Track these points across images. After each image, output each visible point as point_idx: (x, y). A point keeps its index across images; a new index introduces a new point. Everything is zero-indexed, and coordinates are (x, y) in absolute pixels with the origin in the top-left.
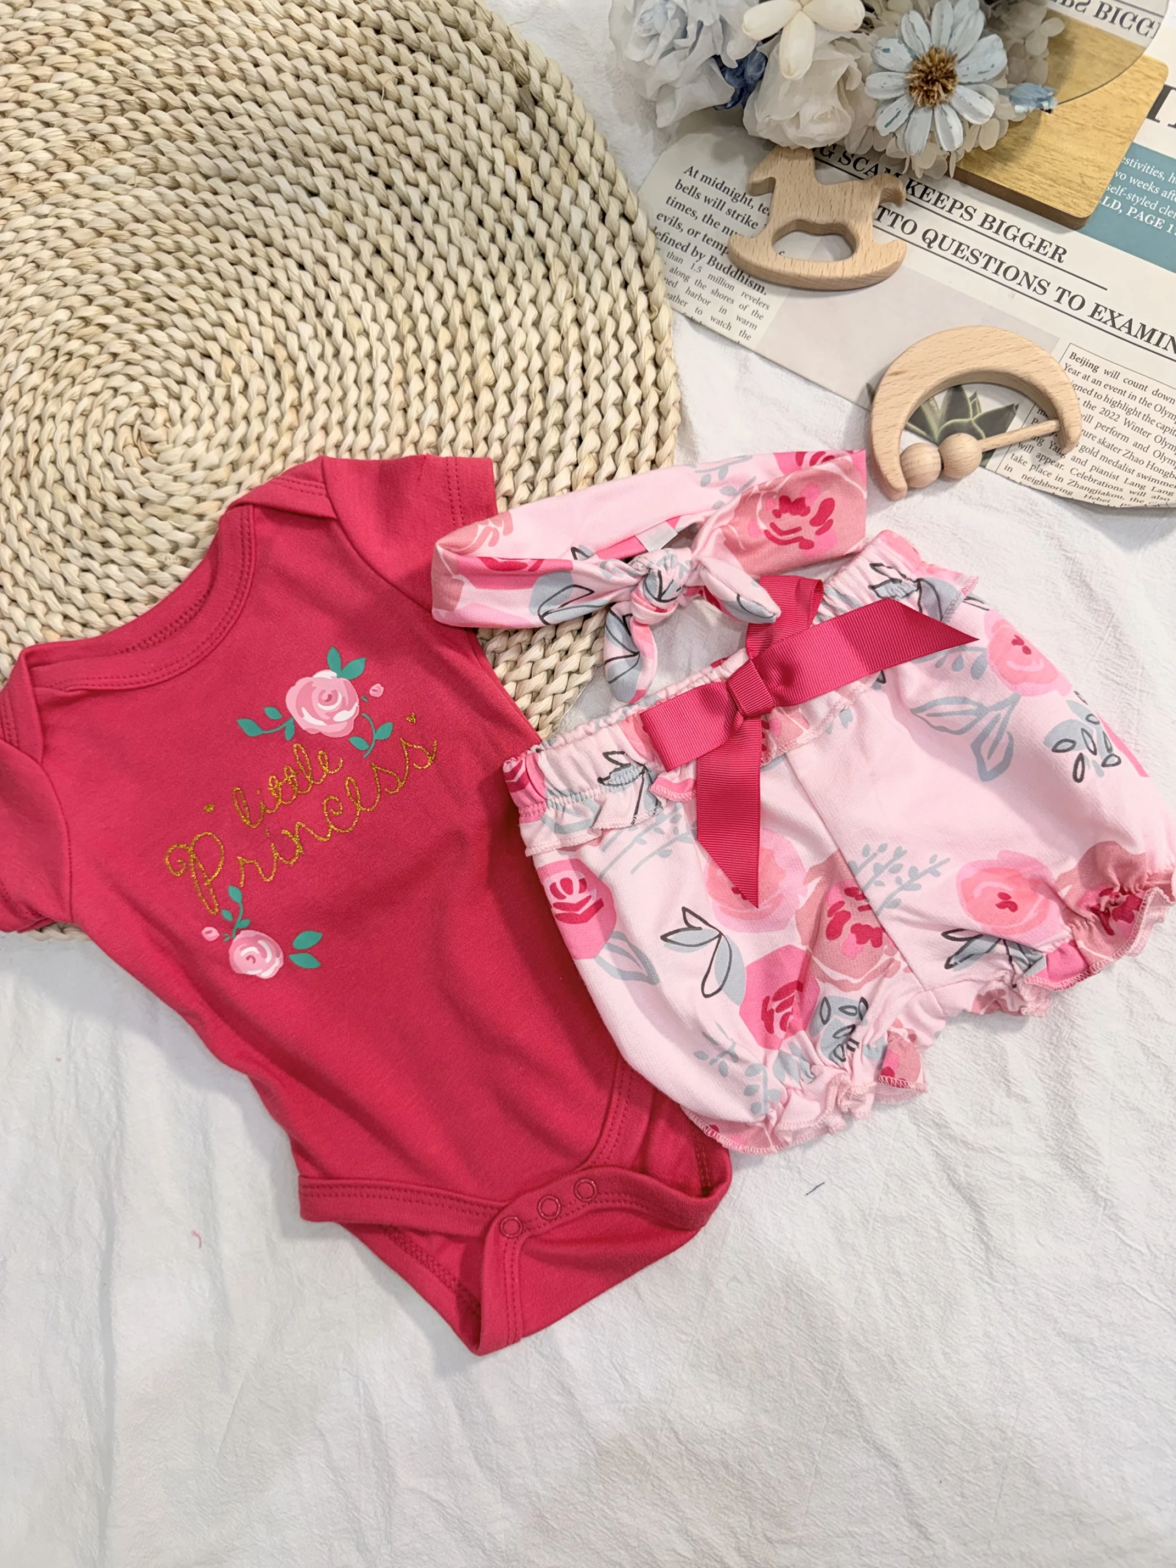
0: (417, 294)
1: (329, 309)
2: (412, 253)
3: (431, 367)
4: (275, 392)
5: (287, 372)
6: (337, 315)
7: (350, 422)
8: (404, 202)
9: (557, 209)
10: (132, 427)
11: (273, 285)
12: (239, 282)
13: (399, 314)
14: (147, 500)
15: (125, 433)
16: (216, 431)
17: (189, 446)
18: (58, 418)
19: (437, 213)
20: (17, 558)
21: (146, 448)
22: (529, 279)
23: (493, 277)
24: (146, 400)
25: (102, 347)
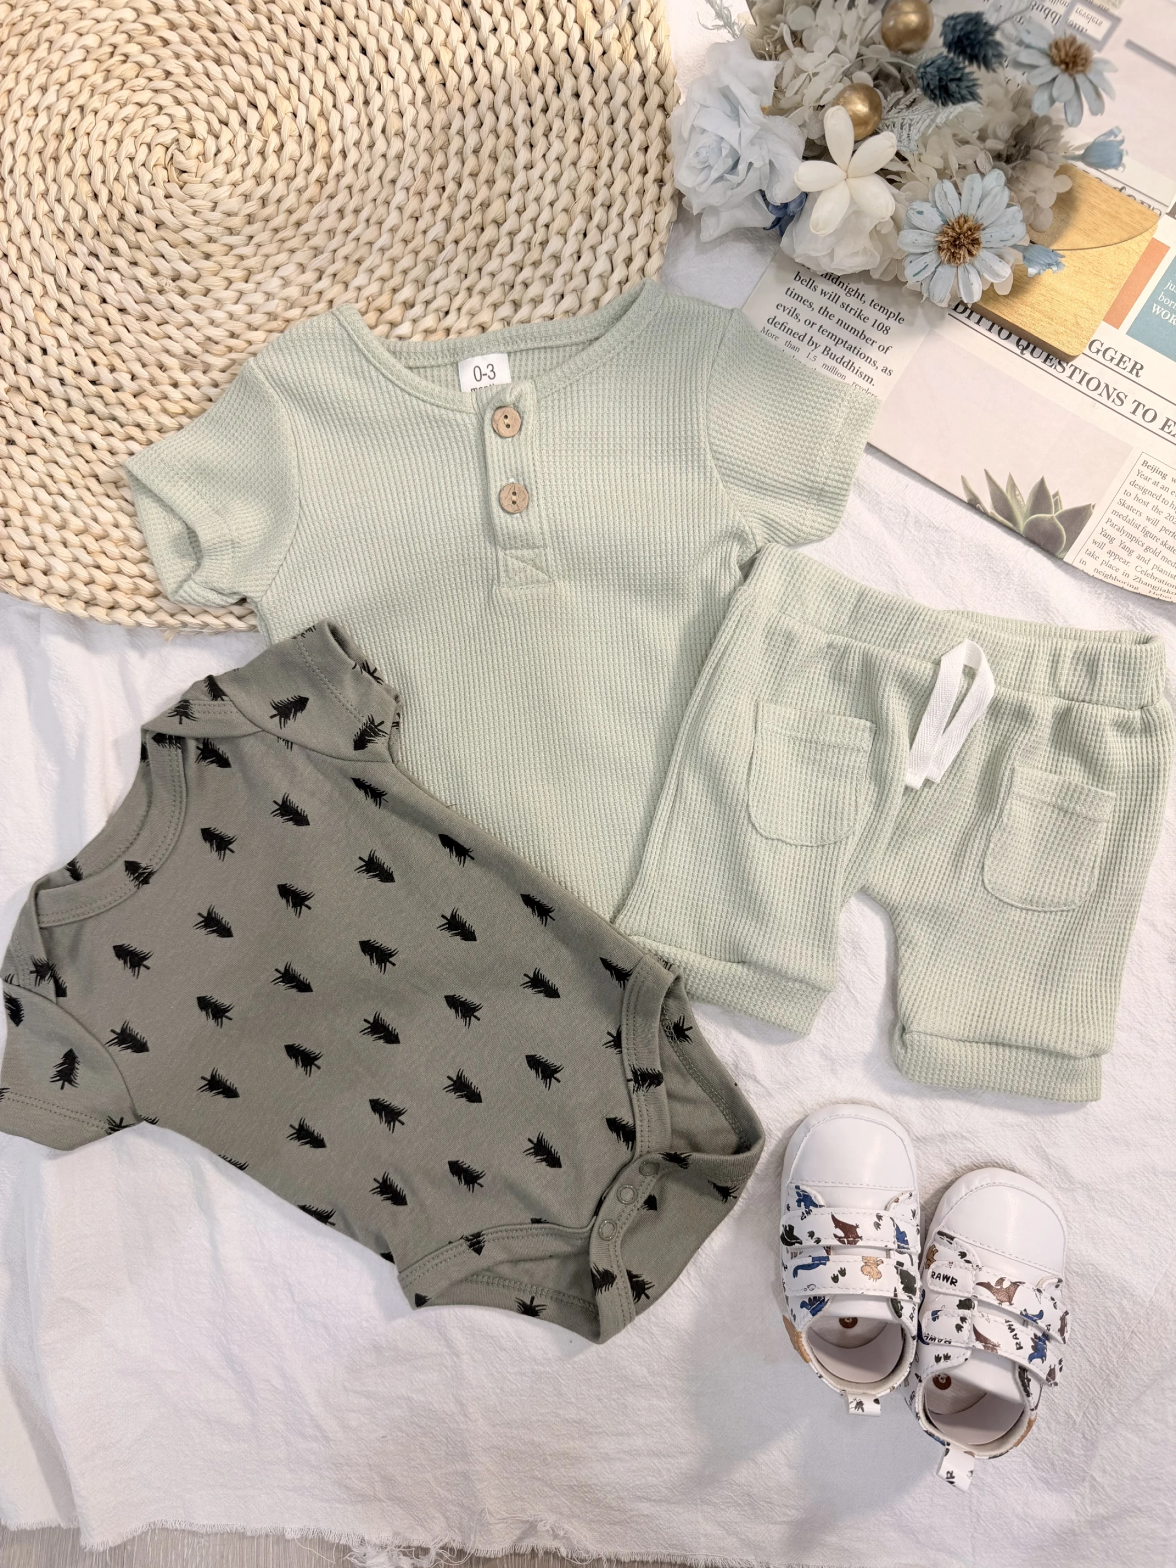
0: (459, 115)
1: (377, 101)
2: (467, 75)
3: (451, 187)
4: (305, 162)
5: (322, 147)
6: (381, 109)
7: (364, 215)
8: (475, 25)
9: (606, 81)
10: (167, 149)
11: (333, 58)
12: (303, 45)
13: (437, 128)
14: (164, 223)
15: (159, 152)
16: (243, 181)
17: (216, 187)
18: (100, 115)
19: (500, 46)
20: (28, 234)
21: (174, 174)
22: (561, 138)
23: (532, 125)
24: (186, 127)
25: (158, 61)
